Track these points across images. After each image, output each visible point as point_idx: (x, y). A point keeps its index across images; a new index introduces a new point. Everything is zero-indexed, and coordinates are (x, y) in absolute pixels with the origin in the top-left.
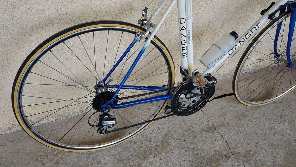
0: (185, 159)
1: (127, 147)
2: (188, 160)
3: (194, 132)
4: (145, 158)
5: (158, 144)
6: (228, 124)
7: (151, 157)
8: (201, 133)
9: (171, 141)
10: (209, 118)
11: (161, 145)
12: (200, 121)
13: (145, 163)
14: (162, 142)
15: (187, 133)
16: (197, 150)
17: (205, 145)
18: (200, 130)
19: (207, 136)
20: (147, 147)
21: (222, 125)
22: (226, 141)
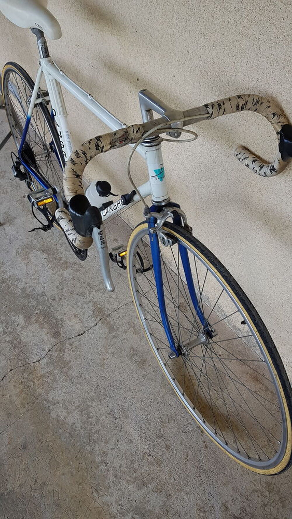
0: (45, 288)
1: (55, 233)
2: (45, 291)
3: (90, 293)
4: (43, 251)
5: (64, 259)
6: (114, 337)
7: (45, 255)
8: (90, 302)
9: (70, 270)
10: (121, 311)
11: (61, 262)
12: (111, 300)
13: (37, 252)
14: (66, 262)
15: (86, 285)
16: (61, 299)
17: (71, 308)
18: (95, 300)
19: (86, 309)
20: (57, 250)
21: (111, 328)
22: (82, 334)
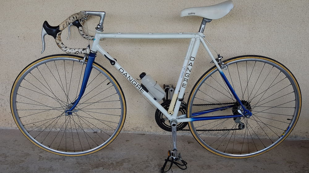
3: (150, 164)
4: (97, 168)
7: (101, 168)
9: (125, 164)
13: (94, 170)
14: (118, 163)
15: (143, 163)
20: (104, 162)
